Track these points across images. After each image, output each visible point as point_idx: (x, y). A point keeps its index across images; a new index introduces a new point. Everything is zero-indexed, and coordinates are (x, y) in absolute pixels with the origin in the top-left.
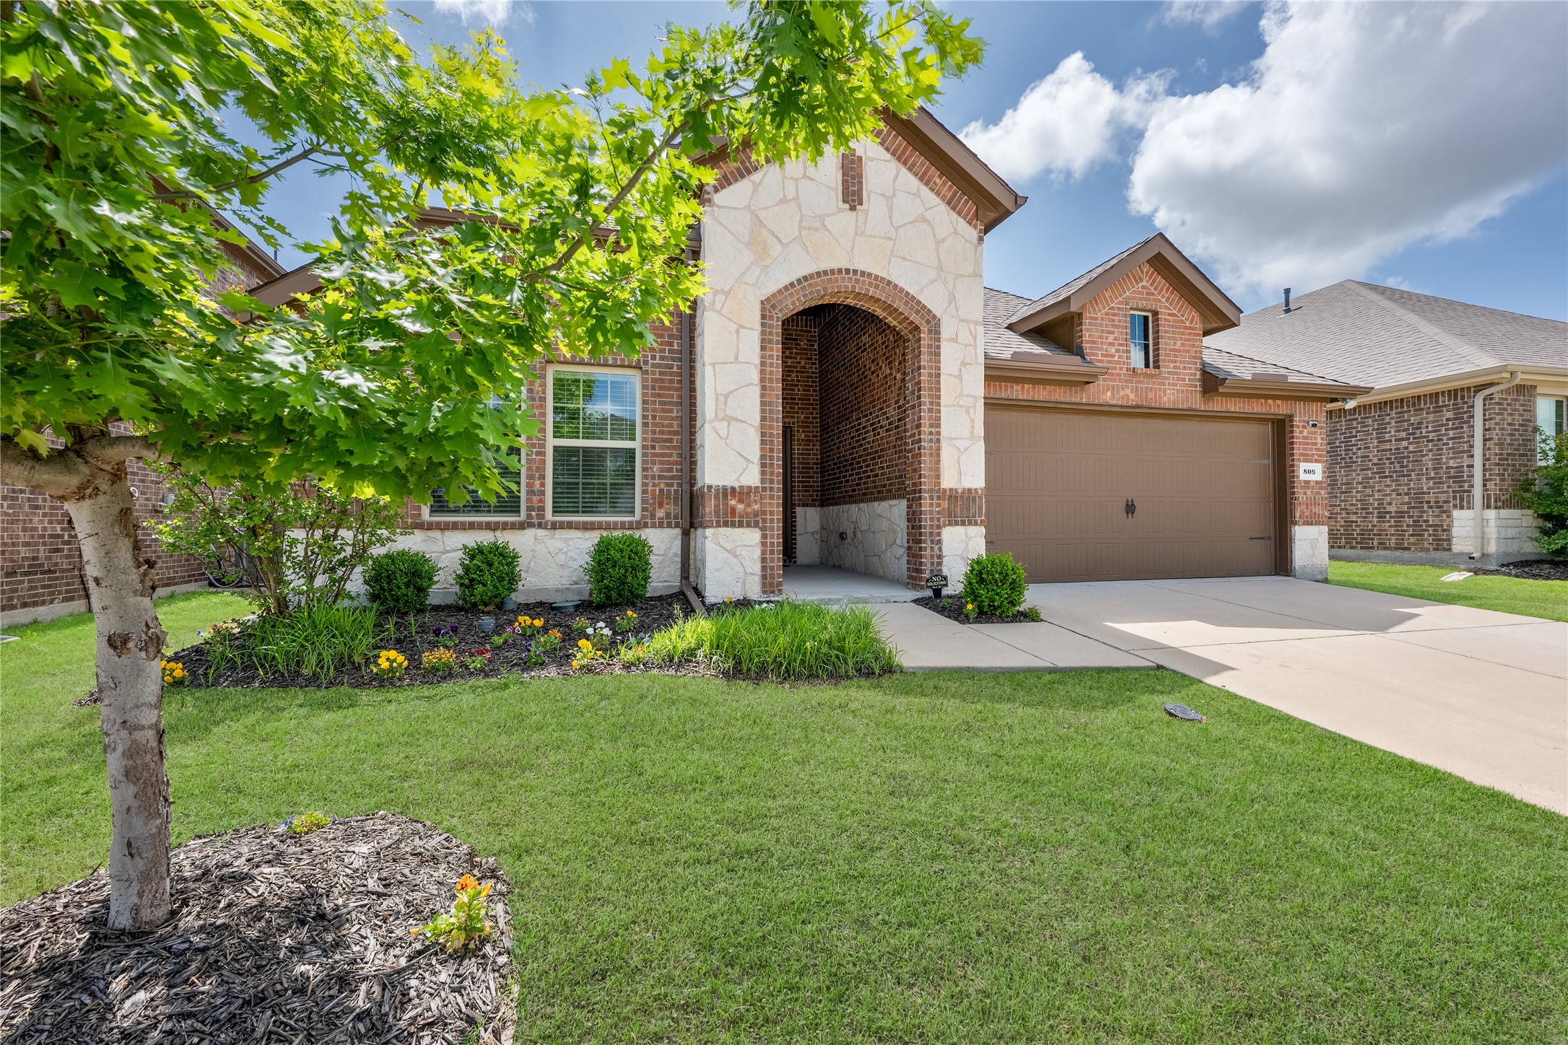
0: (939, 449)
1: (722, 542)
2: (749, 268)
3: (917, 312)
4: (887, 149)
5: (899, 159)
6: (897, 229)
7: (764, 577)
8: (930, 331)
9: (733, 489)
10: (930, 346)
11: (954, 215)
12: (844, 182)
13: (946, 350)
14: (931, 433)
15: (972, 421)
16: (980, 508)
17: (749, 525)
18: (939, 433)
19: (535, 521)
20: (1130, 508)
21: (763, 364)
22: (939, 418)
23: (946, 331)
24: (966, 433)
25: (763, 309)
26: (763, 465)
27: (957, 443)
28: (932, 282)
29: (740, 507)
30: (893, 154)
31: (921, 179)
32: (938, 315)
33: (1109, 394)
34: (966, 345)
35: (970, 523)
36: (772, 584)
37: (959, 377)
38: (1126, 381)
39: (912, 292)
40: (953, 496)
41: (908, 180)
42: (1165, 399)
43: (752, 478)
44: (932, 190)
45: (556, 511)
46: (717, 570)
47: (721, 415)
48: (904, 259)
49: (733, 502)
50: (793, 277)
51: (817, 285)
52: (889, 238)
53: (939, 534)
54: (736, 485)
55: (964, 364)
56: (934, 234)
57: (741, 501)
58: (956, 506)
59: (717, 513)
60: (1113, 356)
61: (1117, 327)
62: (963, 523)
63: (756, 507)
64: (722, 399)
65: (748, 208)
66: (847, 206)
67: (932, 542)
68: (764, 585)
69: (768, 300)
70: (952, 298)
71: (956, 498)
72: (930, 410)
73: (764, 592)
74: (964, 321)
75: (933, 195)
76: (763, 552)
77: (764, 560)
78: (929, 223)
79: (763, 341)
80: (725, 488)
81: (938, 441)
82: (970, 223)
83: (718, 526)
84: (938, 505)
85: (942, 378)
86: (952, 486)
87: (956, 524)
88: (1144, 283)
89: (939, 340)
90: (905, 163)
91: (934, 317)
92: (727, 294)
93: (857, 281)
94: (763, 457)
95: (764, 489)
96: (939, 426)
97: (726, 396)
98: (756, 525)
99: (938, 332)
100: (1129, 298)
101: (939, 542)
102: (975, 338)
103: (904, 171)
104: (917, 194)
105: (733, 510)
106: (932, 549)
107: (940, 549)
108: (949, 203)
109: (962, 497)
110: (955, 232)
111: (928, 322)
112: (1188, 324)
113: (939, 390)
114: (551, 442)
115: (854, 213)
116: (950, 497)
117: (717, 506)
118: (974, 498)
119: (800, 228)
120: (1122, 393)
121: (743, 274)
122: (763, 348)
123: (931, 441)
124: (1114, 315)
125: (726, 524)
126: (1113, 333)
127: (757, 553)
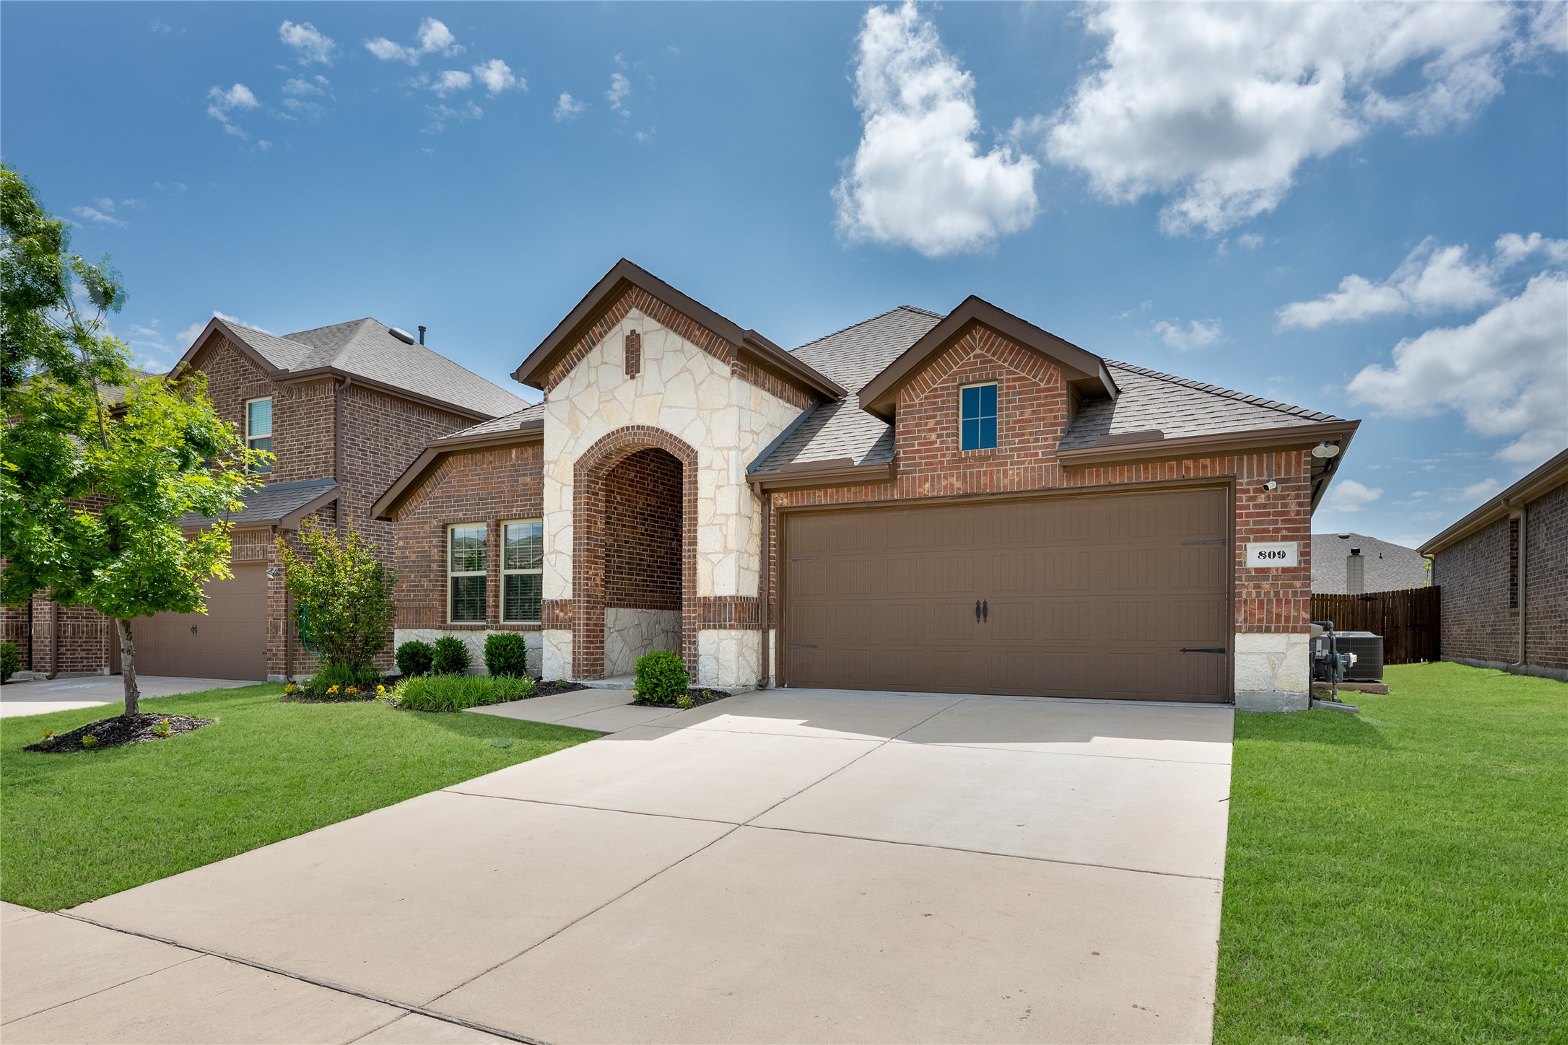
0: (695, 563)
1: (551, 639)
2: (568, 441)
3: (680, 449)
4: (659, 321)
5: (667, 326)
6: (665, 384)
7: (574, 666)
8: (690, 464)
9: (556, 601)
10: (690, 476)
11: (710, 357)
12: (627, 358)
13: (703, 477)
14: (689, 550)
15: (725, 536)
16: (730, 613)
17: (565, 628)
18: (695, 550)
19: (490, 625)
20: (982, 611)
21: (575, 510)
22: (695, 537)
23: (702, 462)
24: (719, 547)
25: (575, 470)
26: (574, 584)
27: (711, 557)
28: (692, 421)
29: (562, 614)
30: (663, 323)
31: (684, 336)
32: (696, 449)
33: (927, 486)
34: (720, 470)
35: (720, 627)
36: (579, 671)
37: (714, 500)
38: (951, 468)
39: (675, 433)
40: (707, 603)
41: (675, 340)
42: (1007, 481)
43: (568, 594)
44: (692, 342)
45: (507, 617)
46: (549, 659)
47: (552, 550)
48: (671, 407)
49: (557, 611)
50: (593, 443)
51: (608, 444)
52: (660, 393)
53: (694, 636)
54: (558, 599)
55: (718, 487)
56: (694, 380)
57: (562, 611)
58: (709, 612)
59: (548, 619)
60: (935, 442)
61: (941, 409)
62: (714, 627)
63: (570, 615)
64: (552, 538)
65: (567, 398)
66: (629, 376)
67: (690, 643)
68: (574, 671)
69: (578, 462)
70: (709, 431)
71: (709, 605)
72: (689, 531)
73: (574, 676)
74: (718, 449)
75: (694, 347)
76: (574, 648)
77: (574, 653)
78: (691, 373)
79: (575, 493)
80: (552, 601)
81: (695, 556)
82: (723, 361)
83: (548, 628)
84: (695, 611)
85: (699, 502)
86: (707, 595)
87: (709, 627)
88: (978, 351)
89: (696, 470)
90: (671, 328)
91: (693, 450)
92: (555, 463)
93: (635, 434)
94: (574, 578)
95: (574, 601)
96: (695, 544)
97: (555, 536)
98: (570, 628)
99: (696, 464)
100: (956, 373)
101: (695, 642)
102: (727, 462)
103: (672, 334)
104: (682, 350)
105: (557, 616)
106: (690, 648)
107: (696, 649)
108: (706, 350)
109: (715, 604)
110: (712, 372)
111: (688, 456)
112: (1042, 385)
113: (696, 512)
114: (504, 572)
115: (635, 380)
116: (704, 604)
117: (549, 614)
118: (725, 605)
119: (600, 403)
120: (944, 483)
121: (565, 446)
122: (575, 499)
123: (689, 557)
124: (935, 397)
125: (552, 628)
126: (934, 417)
127: (571, 649)
